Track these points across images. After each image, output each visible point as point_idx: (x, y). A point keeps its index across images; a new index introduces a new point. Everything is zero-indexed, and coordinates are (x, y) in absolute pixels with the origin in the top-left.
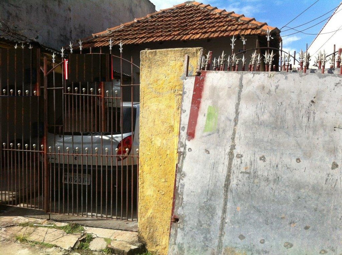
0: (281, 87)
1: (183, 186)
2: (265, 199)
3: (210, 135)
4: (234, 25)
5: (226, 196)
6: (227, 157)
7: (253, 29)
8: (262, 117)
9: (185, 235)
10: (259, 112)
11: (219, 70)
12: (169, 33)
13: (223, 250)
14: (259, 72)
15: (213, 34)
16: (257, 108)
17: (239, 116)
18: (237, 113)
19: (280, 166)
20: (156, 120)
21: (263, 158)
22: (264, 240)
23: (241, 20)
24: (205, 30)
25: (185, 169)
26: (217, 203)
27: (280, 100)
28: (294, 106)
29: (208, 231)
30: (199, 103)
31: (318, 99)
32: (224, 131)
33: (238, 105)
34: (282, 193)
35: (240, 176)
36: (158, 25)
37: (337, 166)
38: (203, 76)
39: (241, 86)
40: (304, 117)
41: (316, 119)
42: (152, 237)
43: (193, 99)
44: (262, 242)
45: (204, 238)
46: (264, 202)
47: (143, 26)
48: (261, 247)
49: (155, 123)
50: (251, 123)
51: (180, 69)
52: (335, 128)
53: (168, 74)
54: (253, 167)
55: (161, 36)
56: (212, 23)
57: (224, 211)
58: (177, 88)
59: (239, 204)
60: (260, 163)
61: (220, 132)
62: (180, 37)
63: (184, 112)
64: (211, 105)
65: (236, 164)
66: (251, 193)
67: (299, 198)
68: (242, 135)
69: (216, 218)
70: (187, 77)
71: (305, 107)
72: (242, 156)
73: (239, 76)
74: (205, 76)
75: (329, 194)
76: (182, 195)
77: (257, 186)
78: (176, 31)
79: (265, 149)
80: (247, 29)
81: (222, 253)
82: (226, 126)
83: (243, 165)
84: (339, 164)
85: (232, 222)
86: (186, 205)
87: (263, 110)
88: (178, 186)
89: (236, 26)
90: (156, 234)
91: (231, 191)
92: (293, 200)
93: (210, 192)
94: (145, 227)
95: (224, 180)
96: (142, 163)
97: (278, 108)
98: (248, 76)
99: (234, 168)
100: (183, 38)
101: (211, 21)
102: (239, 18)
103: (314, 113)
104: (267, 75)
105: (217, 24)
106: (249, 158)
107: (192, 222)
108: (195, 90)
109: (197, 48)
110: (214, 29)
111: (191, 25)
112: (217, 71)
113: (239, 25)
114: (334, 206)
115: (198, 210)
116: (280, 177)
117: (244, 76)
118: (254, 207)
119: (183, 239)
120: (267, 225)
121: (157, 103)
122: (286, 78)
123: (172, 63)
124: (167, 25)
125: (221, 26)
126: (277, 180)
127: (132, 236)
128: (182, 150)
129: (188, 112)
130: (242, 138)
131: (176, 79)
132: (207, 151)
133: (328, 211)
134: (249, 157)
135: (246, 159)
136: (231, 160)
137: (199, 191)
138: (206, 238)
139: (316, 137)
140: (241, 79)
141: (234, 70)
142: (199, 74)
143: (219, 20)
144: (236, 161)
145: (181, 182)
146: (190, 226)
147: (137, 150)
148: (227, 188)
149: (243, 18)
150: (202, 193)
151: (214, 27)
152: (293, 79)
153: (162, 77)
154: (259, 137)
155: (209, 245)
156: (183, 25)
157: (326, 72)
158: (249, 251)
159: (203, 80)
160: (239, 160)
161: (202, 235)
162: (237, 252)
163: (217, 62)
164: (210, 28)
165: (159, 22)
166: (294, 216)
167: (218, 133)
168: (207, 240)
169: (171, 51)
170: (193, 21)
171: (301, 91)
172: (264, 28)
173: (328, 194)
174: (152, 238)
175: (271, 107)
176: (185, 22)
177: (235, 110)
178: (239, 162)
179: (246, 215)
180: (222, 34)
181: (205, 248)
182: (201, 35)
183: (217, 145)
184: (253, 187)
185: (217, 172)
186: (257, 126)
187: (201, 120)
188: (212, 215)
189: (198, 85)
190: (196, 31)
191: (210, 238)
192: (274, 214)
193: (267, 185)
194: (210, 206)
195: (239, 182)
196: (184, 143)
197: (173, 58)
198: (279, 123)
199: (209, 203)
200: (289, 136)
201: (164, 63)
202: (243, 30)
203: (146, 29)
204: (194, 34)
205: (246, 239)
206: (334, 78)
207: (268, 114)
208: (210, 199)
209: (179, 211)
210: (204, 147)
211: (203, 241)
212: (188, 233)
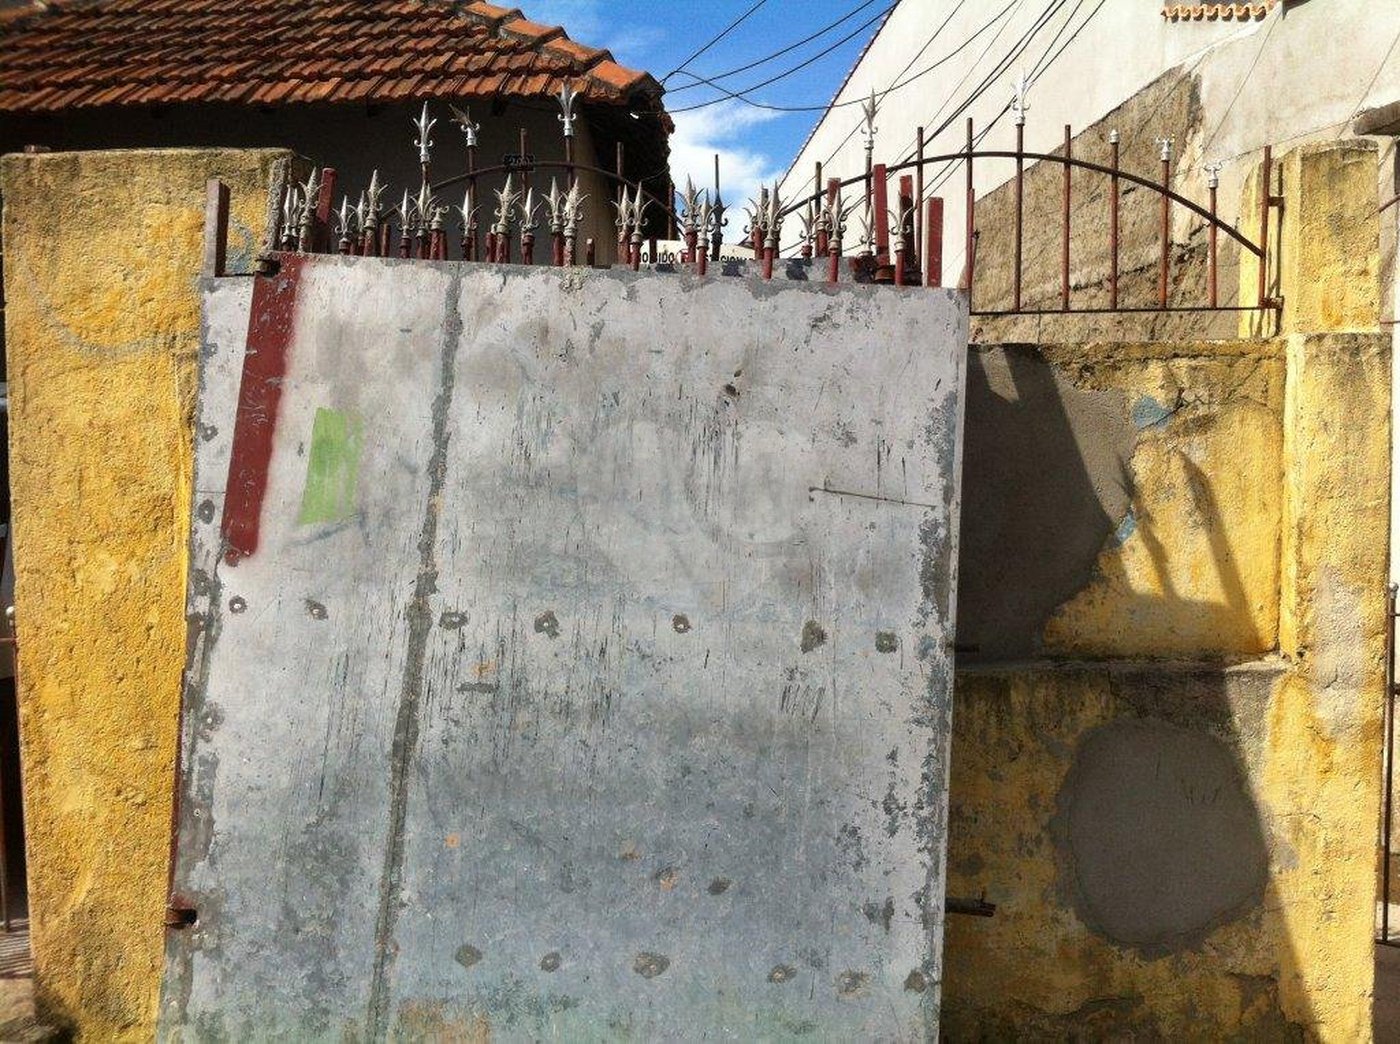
0: (612, 330)
1: (211, 765)
2: (557, 788)
3: (326, 534)
4: (482, 52)
5: (401, 793)
6: (402, 625)
7: (556, 74)
8: (542, 455)
9: (226, 977)
10: (528, 432)
11: (359, 252)
12: (196, 70)
13: (394, 1018)
14: (525, 267)
15: (390, 84)
16: (519, 418)
17: (451, 453)
18: (441, 437)
19: (613, 651)
20: (91, 473)
21: (547, 624)
22: (556, 956)
23: (511, 33)
24: (355, 65)
25: (216, 691)
26: (365, 824)
27: (609, 385)
28: (664, 406)
29: (328, 948)
30: (276, 394)
31: (752, 380)
32: (387, 515)
33: (442, 404)
34: (624, 760)
35: (458, 701)
36: (148, 32)
37: (821, 637)
38: (288, 275)
39: (454, 325)
40: (699, 451)
41: (744, 459)
42: (101, 995)
43: (246, 380)
44: (551, 964)
45: (310, 977)
46: (552, 801)
47: (77, 33)
48: (544, 984)
49: (86, 487)
50: (498, 482)
51: (192, 243)
52: (811, 490)
53: (139, 265)
54: (508, 664)
55: (160, 80)
56: (390, 34)
57: (394, 858)
58: (182, 325)
59: (455, 820)
60: (538, 642)
61: (372, 523)
62: (243, 87)
63: (208, 438)
64: (327, 406)
65: (439, 654)
66: (504, 771)
67: (687, 770)
68: (465, 533)
69: (358, 889)
70: (217, 282)
71: (702, 409)
72: (464, 620)
73: (446, 280)
74: (297, 276)
75: (797, 747)
76: (209, 808)
77: (525, 737)
78: (227, 61)
79: (556, 585)
80: (531, 72)
81: (390, 1031)
82: (395, 494)
83: (469, 658)
84: (828, 629)
85: (428, 899)
86: (225, 848)
87: (544, 425)
88: (191, 770)
89: (489, 55)
90: (119, 978)
91: (423, 770)
92: (667, 782)
93: (330, 783)
94: (65, 955)
95: (392, 725)
96: (34, 672)
97: (602, 415)
98: (483, 281)
99: (430, 674)
100: (257, 96)
101: (382, 26)
102: (500, 21)
103: (737, 435)
104: (556, 280)
105: (411, 44)
106: (491, 626)
107: (255, 919)
108: (253, 340)
109: (268, 151)
110: (396, 63)
111: (295, 40)
112: (352, 258)
113: (500, 52)
114: (816, 791)
115: (280, 865)
116: (615, 696)
117: (466, 282)
118: (515, 826)
119: (219, 994)
120: (568, 891)
121: (91, 396)
122: (632, 295)
123: (155, 215)
124: (187, 32)
125: (425, 53)
126: (603, 707)
127: (11, 997)
128: (202, 605)
129: (226, 436)
130: (465, 544)
131: (172, 288)
132: (316, 608)
133: (795, 814)
134: (493, 621)
135: (481, 631)
136: (417, 639)
137: (285, 781)
138: (318, 980)
139: (745, 530)
140: (453, 296)
141: (425, 256)
142: (271, 267)
143: (421, 26)
144: (438, 643)
145: (203, 748)
146: (247, 936)
147: (10, 610)
148: (405, 760)
149: (515, 25)
150: (296, 789)
151: (395, 52)
152: (655, 300)
153: (109, 275)
154: (530, 538)
155: (332, 1008)
156: (259, 37)
157: (780, 273)
158: (497, 1006)
159: (290, 296)
160: (452, 635)
161: (301, 966)
162: (449, 1017)
163: (353, 218)
164: (379, 55)
165: (153, 15)
166: (668, 846)
167: (362, 524)
168: (322, 986)
169: (148, 160)
170: (307, 22)
171: (688, 348)
172: (600, 71)
173: (791, 746)
174: (100, 997)
175: (575, 413)
176: (272, 25)
177: (430, 426)
178: (453, 646)
179: (484, 861)
180: (427, 88)
181: (315, 1020)
182: (338, 86)
183: (357, 579)
184: (510, 741)
185: (360, 693)
186: (521, 492)
187: (288, 471)
188: (343, 882)
189: (265, 317)
190: (317, 67)
191: (336, 978)
192: (595, 846)
193: (567, 731)
194: (334, 840)
195: (454, 729)
196: (210, 576)
197: (157, 193)
198: (607, 478)
199: (329, 827)
200: (646, 526)
201: (119, 213)
202: (516, 73)
203: (88, 45)
204: (308, 79)
205: (485, 961)
206: (806, 297)
207: (566, 443)
208: (333, 814)
209: (200, 878)
210: (298, 588)
211: (308, 994)
212: (238, 967)
